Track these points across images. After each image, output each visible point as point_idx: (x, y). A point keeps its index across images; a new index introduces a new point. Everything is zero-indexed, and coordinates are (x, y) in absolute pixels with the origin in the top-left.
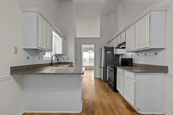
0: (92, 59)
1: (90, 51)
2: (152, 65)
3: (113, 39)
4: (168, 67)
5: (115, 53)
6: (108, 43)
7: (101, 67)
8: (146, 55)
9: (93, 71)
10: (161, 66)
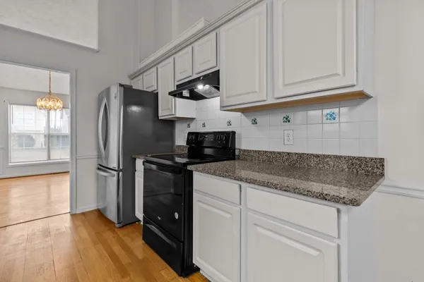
0: (58, 137)
1: (51, 103)
2: (317, 156)
3: (155, 64)
4: (382, 160)
5: (163, 114)
6: (133, 77)
7: (102, 168)
8: (287, 120)
9: (67, 179)
10: (359, 159)
